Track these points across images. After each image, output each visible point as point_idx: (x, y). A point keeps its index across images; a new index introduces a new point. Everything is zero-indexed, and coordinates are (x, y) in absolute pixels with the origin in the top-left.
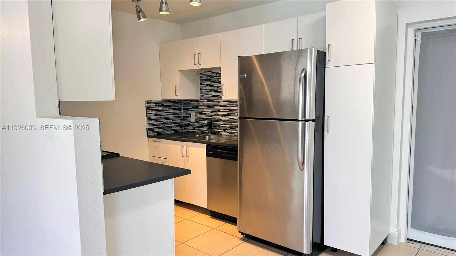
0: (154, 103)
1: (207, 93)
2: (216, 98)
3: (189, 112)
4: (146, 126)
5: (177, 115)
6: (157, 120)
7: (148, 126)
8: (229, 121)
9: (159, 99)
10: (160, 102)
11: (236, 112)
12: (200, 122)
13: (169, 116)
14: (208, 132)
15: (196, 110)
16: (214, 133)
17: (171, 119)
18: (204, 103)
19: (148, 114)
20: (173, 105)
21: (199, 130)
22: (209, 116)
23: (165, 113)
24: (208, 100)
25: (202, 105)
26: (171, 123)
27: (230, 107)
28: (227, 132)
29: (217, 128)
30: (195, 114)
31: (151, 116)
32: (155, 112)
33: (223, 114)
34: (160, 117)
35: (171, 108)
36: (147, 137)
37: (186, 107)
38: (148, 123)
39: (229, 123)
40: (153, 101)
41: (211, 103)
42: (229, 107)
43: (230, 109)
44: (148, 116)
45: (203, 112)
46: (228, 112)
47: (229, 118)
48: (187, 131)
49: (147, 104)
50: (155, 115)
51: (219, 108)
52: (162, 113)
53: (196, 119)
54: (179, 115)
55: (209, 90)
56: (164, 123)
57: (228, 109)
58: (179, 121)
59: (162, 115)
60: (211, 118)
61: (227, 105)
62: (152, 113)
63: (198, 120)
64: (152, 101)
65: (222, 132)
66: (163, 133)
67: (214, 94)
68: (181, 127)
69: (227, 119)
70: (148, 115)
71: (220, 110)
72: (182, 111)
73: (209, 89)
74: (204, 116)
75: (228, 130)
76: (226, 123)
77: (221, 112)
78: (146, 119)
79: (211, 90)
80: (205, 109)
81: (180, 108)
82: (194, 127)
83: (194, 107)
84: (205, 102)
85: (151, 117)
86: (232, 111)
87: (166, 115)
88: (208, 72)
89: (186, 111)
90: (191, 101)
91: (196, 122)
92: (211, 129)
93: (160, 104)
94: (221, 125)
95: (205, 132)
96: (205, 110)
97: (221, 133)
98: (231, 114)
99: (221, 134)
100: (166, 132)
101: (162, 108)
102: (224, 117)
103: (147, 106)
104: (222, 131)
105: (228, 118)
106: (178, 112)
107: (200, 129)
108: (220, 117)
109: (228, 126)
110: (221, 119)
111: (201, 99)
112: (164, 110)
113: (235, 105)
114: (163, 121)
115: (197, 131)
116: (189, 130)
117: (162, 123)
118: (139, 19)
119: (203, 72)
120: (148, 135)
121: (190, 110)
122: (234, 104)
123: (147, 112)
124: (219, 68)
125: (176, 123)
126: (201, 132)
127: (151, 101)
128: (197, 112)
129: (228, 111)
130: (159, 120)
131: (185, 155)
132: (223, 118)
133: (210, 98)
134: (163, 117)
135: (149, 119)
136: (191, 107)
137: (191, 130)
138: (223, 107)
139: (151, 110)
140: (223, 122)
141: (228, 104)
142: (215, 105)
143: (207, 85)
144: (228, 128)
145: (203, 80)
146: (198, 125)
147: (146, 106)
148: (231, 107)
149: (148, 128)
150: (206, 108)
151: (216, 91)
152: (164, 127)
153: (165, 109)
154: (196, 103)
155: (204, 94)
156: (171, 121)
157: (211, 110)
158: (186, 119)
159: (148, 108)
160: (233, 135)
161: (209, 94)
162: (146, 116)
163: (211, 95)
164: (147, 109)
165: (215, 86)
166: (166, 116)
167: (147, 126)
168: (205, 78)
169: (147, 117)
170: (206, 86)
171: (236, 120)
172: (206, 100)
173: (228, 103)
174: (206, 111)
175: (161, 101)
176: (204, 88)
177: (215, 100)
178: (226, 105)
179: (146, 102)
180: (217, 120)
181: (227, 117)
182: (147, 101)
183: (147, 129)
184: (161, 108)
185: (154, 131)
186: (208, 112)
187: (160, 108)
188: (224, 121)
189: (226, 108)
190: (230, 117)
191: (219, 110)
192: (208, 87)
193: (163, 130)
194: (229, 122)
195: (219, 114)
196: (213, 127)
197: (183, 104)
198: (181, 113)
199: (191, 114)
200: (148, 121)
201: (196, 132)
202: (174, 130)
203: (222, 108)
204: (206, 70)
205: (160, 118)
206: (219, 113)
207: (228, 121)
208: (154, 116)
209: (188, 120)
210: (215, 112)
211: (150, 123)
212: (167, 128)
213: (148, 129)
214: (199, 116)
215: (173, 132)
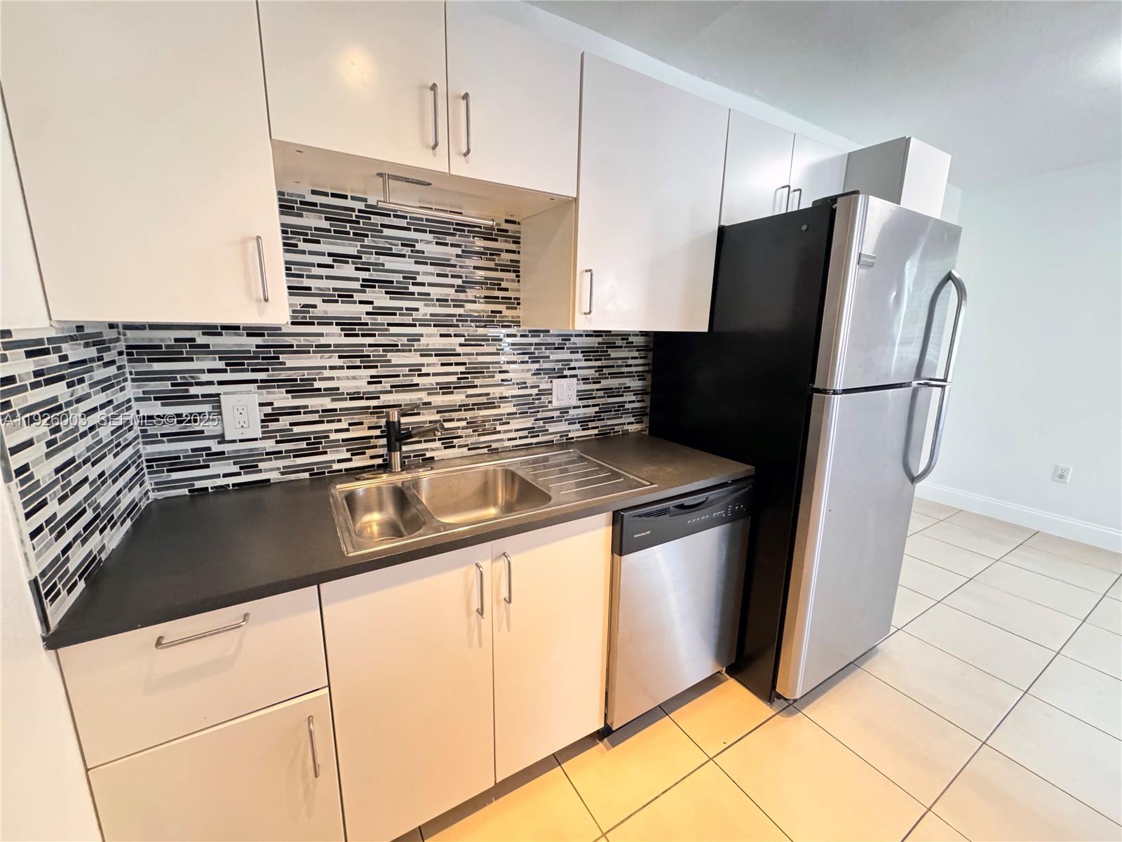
0: (28, 355)
1: (346, 296)
2: (397, 319)
3: (196, 391)
4: (17, 562)
7: (39, 554)
8: (468, 405)
10: (47, 341)
11: (495, 372)
12: (296, 430)
13: (101, 432)
15: (261, 376)
17: (108, 446)
20: (100, 358)
21: (291, 470)
24: (349, 326)
25: (308, 352)
26: (114, 476)
27: (472, 354)
28: (460, 446)
30: (254, 399)
31: (33, 464)
33: (437, 384)
34: (70, 453)
37: (159, 366)
38: (33, 533)
39: (469, 415)
40: (17, 338)
41: (368, 341)
42: (465, 354)
43: (469, 363)
45: (317, 385)
46: (462, 373)
47: (467, 396)
48: (185, 491)
50: (51, 449)
51: (414, 358)
53: (269, 419)
55: (357, 285)
56: (94, 485)
57: (464, 364)
58: (131, 450)
60: (373, 403)
61: (459, 350)
63: (284, 422)
65: (433, 450)
68: (142, 481)
69: (458, 398)
71: (424, 370)
72: (129, 390)
73: (357, 279)
74: (323, 403)
75: (460, 437)
76: (455, 415)
77: (428, 375)
80: (333, 368)
81: (121, 376)
82: (250, 460)
83: (239, 360)
84: (333, 335)
85: (35, 477)
86: (481, 368)
87: (90, 429)
88: (345, 197)
89: (165, 386)
90: (210, 330)
91: (267, 435)
93: (55, 361)
95: (336, 467)
96: (327, 373)
97: (428, 455)
98: (477, 382)
99: (432, 458)
101: (67, 386)
102: (443, 393)
104: (436, 445)
105: (463, 397)
107: (301, 461)
108: (421, 396)
110: (429, 403)
111: (293, 323)
112: (76, 401)
113: (493, 349)
114: (87, 480)
115: (271, 476)
117: (88, 488)
121: (204, 377)
122: (488, 345)
125: (126, 467)
126: (306, 475)
128: (267, 384)
129: (462, 369)
132: (439, 400)
133: (360, 318)
135: (31, 494)
136: (218, 365)
137: (222, 482)
138: (436, 355)
140: (438, 412)
141: (461, 345)
142: (393, 347)
143: (340, 258)
144: (460, 432)
145: (310, 229)
146: (283, 447)
148: (477, 354)
150: (336, 361)
151: (397, 292)
152: (98, 520)
153: (79, 390)
154: (256, 341)
156: (113, 461)
157: (371, 372)
160: (485, 450)
161: (354, 302)
162: (8, 478)
163: (369, 308)
167: (32, 552)
170: (329, 260)
171: (495, 398)
173: (462, 340)
174: (338, 378)
176: (316, 271)
178: (455, 350)
181: (458, 393)
183: (32, 579)
184: (64, 386)
185: (70, 570)
186: (357, 381)
187: (61, 390)
188: (443, 410)
189: (453, 359)
190: (470, 391)
191: (416, 369)
192: (348, 270)
193: (98, 536)
194: (465, 410)
195: (417, 385)
197: (128, 347)
199: (222, 397)
200: (28, 516)
201: (265, 481)
202: (128, 511)
203: (434, 360)
205: (73, 466)
207: (460, 406)
208: (47, 456)
209: (194, 436)
210: (398, 376)
211: (41, 528)
212: (110, 515)
213: (39, 583)
214: (282, 399)
215: (128, 523)
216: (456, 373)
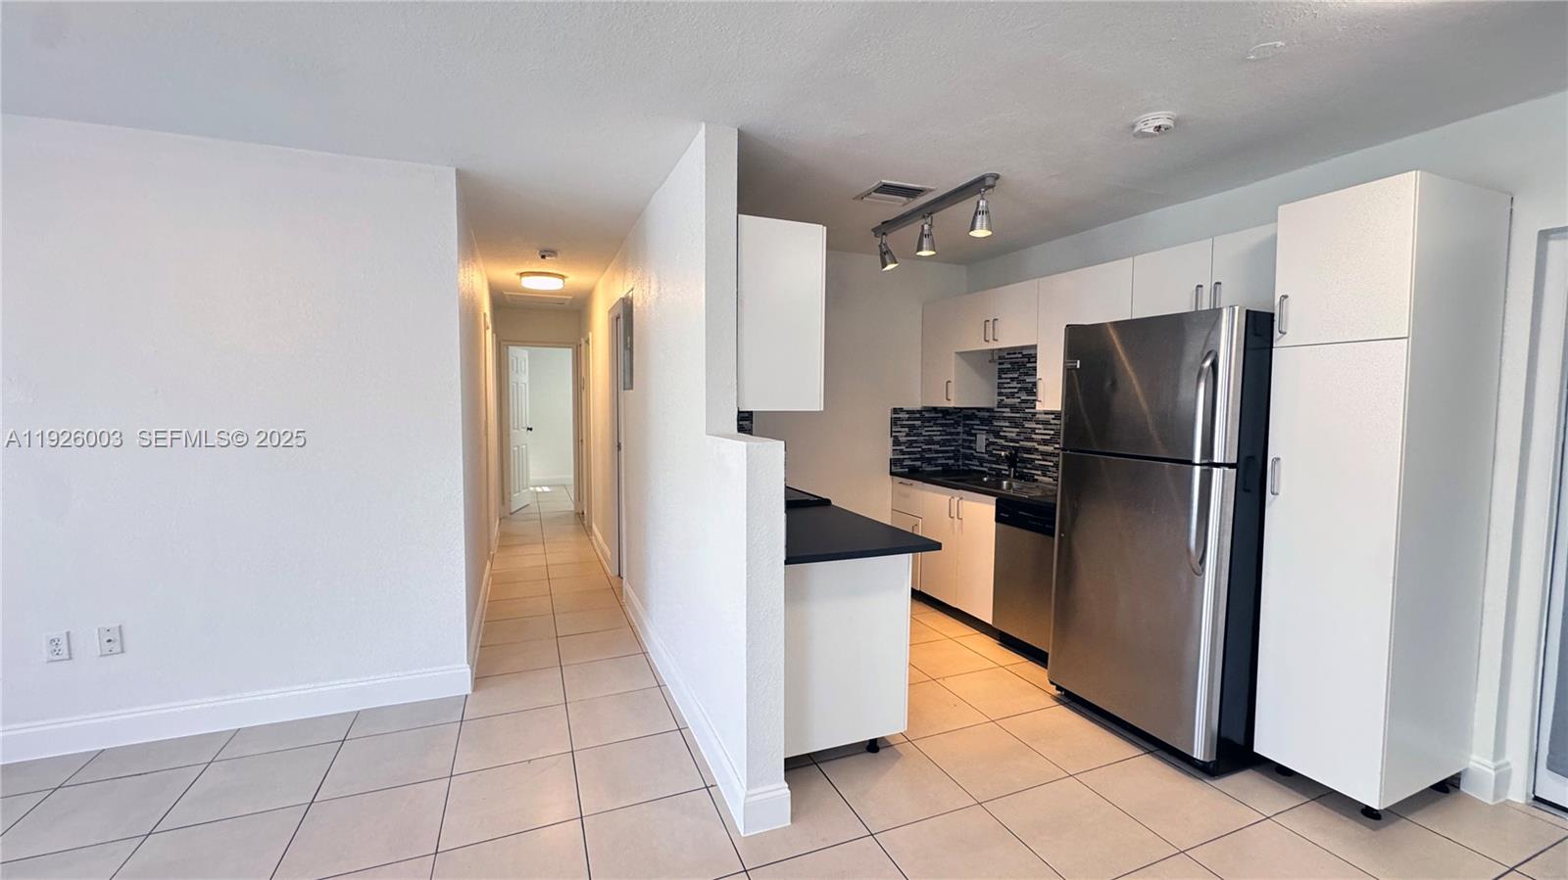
0: (907, 413)
1: (1012, 395)
2: (1028, 405)
3: (973, 431)
4: (889, 455)
5: (949, 437)
6: (910, 444)
9: (918, 406)
10: (917, 411)
12: (994, 452)
13: (934, 438)
14: (1007, 473)
15: (987, 428)
16: (1021, 477)
17: (938, 443)
18: (1005, 415)
19: (894, 432)
20: (944, 418)
21: (991, 469)
22: (1012, 441)
23: (926, 431)
24: (1013, 408)
25: (1000, 419)
26: (937, 452)
29: (1029, 466)
30: (984, 437)
31: (900, 436)
32: (907, 429)
33: (1042, 439)
34: (915, 438)
35: (938, 422)
36: (889, 476)
37: (968, 422)
38: (893, 450)
40: (904, 409)
41: (1018, 415)
42: (1054, 424)
44: (894, 436)
45: (1002, 434)
46: (1053, 434)
47: (1055, 448)
48: (967, 468)
49: (894, 413)
50: (907, 435)
51: (1033, 425)
52: (919, 431)
53: (987, 446)
54: (954, 437)
55: (1016, 390)
56: (924, 450)
57: (1053, 430)
58: (953, 448)
59: (920, 435)
60: (1017, 445)
61: (1052, 422)
62: (901, 432)
63: (991, 447)
65: (1038, 475)
66: (920, 469)
67: (1024, 397)
68: (957, 460)
70: (894, 434)
71: (1037, 431)
72: (960, 429)
73: (1016, 388)
74: (1002, 442)
76: (1048, 458)
77: (1038, 434)
78: (890, 440)
79: (1020, 389)
80: (1006, 427)
81: (957, 423)
82: (982, 461)
83: (983, 421)
84: (1007, 412)
85: (900, 439)
87: (928, 435)
88: (1015, 354)
89: (967, 429)
90: (979, 409)
91: (987, 452)
92: (1015, 467)
93: (918, 415)
94: (1037, 462)
95: (1002, 472)
96: (1004, 429)
97: (1036, 477)
99: (1036, 480)
100: (926, 467)
101: (922, 422)
102: (1044, 445)
103: (894, 418)
104: (1039, 473)
105: (1052, 448)
106: (953, 430)
107: (994, 466)
108: (1035, 444)
109: (1051, 464)
110: (1038, 449)
111: (998, 407)
112: (924, 427)
115: (986, 469)
116: (971, 467)
117: (920, 449)
118: (884, 265)
119: (1005, 354)
120: (892, 472)
121: (976, 427)
122: (1056, 419)
123: (893, 429)
124: (1035, 347)
125: (947, 452)
126: (993, 472)
127: (901, 410)
128: (988, 432)
129: (1052, 432)
130: (914, 445)
131: (955, 515)
132: (1041, 448)
133: (1016, 405)
134: (922, 438)
135: (896, 442)
136: (978, 422)
137: (975, 468)
138: (1040, 424)
139: (900, 425)
140: (1041, 455)
141: (1053, 419)
142: (1025, 419)
143: (1012, 379)
144: (1050, 469)
145: (1005, 369)
146: (991, 458)
147: (891, 418)
149: (892, 457)
151: (1026, 392)
152: (922, 459)
153: (927, 424)
154: (988, 414)
155: (1004, 398)
156: (937, 447)
157: (1018, 430)
158: (967, 444)
159: (894, 422)
161: (1015, 398)
162: (891, 437)
163: (1018, 400)
165: (1028, 381)
166: (927, 438)
167: (892, 454)
168: (1009, 366)
169: (892, 439)
170: (1009, 381)
172: (1008, 410)
173: (1053, 416)
174: (1008, 432)
175: (920, 409)
176: (1005, 386)
177: (1027, 410)
178: (1046, 421)
179: (891, 410)
180: (1029, 451)
181: (1050, 446)
182: (894, 408)
183: (891, 459)
184: (920, 422)
186: (1012, 433)
187: (918, 423)
188: (1043, 454)
189: (1049, 427)
191: (1033, 429)
192: (1014, 384)
193: (920, 463)
195: (1033, 438)
196: (1019, 465)
197: (963, 415)
198: (958, 434)
199: (978, 435)
200: (893, 445)
201: (985, 472)
202: (942, 465)
203: (1040, 426)
204: (1012, 351)
205: (916, 441)
206: (1034, 436)
207: (1051, 453)
208: (905, 436)
209: (971, 448)
210: (1026, 433)
211: (897, 450)
212: (929, 461)
214: (992, 440)
215: (940, 468)
216: (1049, 435)
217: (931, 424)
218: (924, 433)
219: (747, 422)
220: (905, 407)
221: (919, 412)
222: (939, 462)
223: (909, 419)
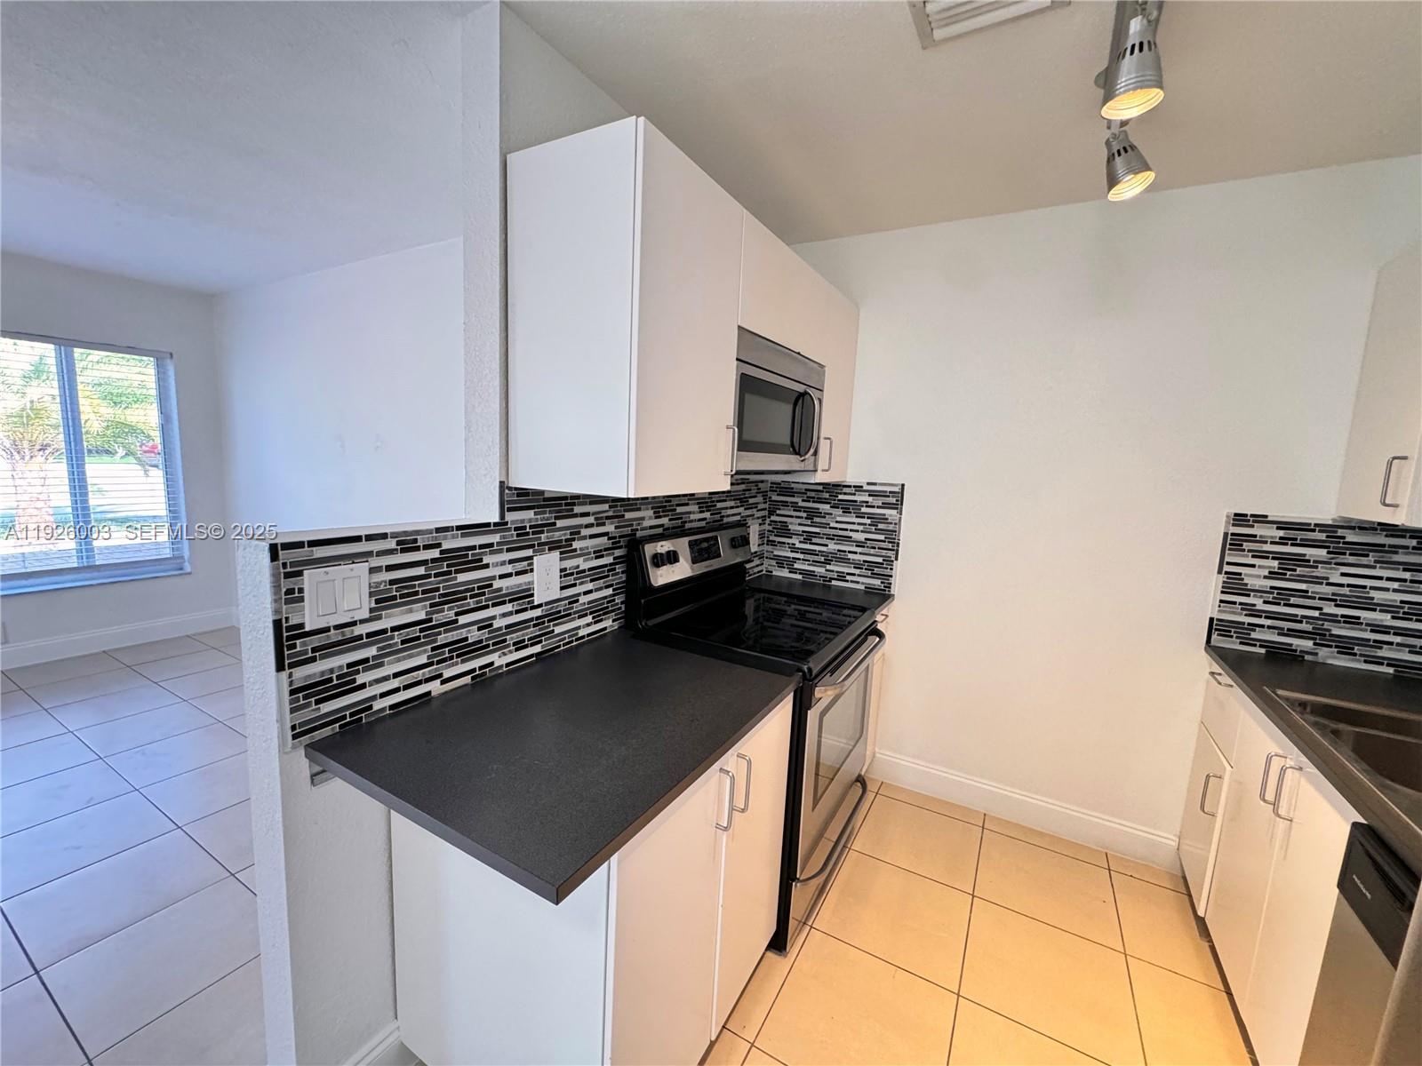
0: (1278, 528)
4: (1211, 609)
6: (1282, 596)
7: (1219, 611)
9: (1320, 514)
10: (1316, 525)
13: (1373, 594)
17: (1385, 608)
19: (1228, 563)
23: (1343, 575)
26: (1384, 630)
31: (1246, 575)
32: (1275, 563)
34: (1303, 586)
35: (1397, 558)
38: (1221, 601)
40: (1269, 519)
44: (1226, 573)
49: (1233, 525)
50: (1273, 575)
52: (1320, 572)
56: (1333, 619)
59: (1319, 581)
62: (1253, 566)
64: (1266, 516)
66: (1307, 657)
70: (1227, 568)
78: (1217, 581)
85: (1245, 581)
87: (1349, 586)
100: (1335, 658)
101: (1328, 553)
103: (1232, 534)
112: (1336, 564)
114: (1320, 609)
117: (1316, 614)
120: (1213, 643)
123: (1227, 559)
127: (1261, 519)
130: (1295, 601)
131: (1271, 801)
134: (1326, 590)
135: (1233, 585)
139: (1249, 551)
147: (1226, 535)
149: (1216, 616)
152: (1321, 637)
156: (1386, 619)
159: (1233, 542)
162: (1220, 572)
164: (1231, 544)
166: (1346, 591)
167: (1217, 609)
169: (1222, 578)
175: (1330, 522)
179: (1227, 517)
182: (1236, 515)
183: (1211, 620)
184: (1323, 552)
185: (1252, 636)
187: (1317, 553)
193: (1310, 644)
200: (1222, 592)
202: (1394, 663)
205: (1304, 594)
208: (1265, 577)
211: (1234, 603)
212: (1346, 647)
213: (1215, 622)
217: (1371, 559)
218: (1336, 578)
219: (894, 512)
220: (1275, 513)
221: (1322, 527)
222: (1385, 652)
223: (1283, 541)
